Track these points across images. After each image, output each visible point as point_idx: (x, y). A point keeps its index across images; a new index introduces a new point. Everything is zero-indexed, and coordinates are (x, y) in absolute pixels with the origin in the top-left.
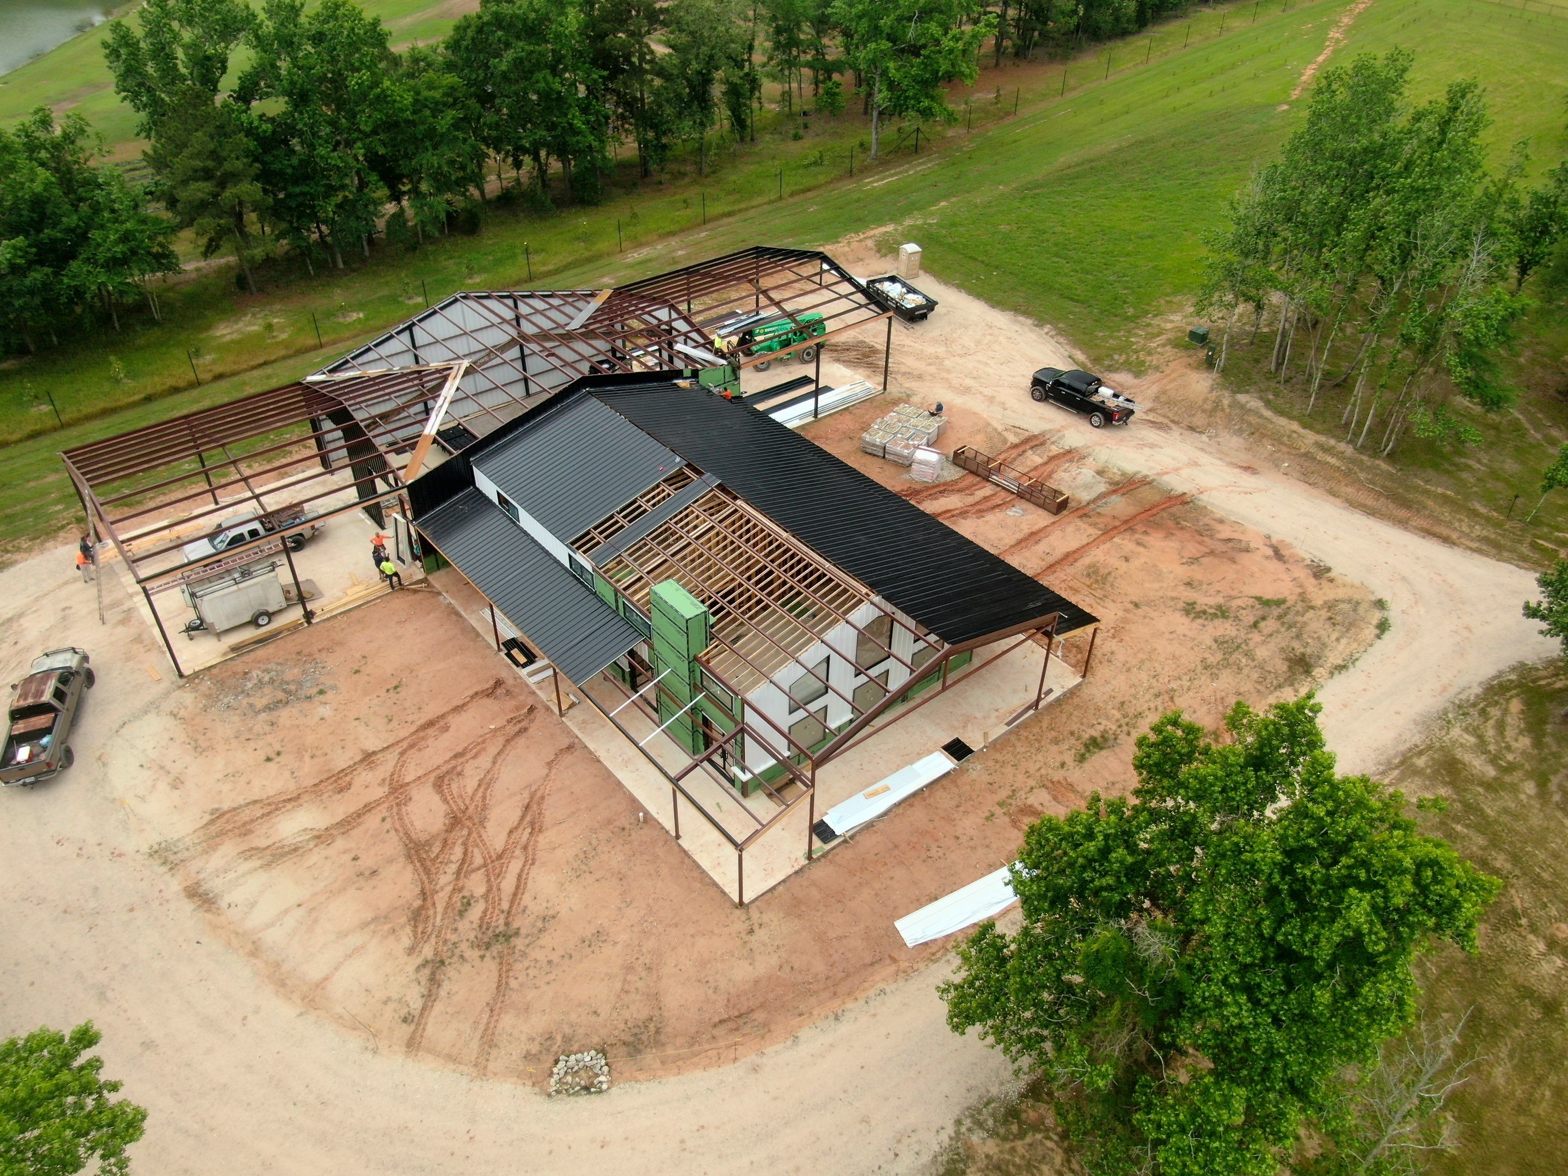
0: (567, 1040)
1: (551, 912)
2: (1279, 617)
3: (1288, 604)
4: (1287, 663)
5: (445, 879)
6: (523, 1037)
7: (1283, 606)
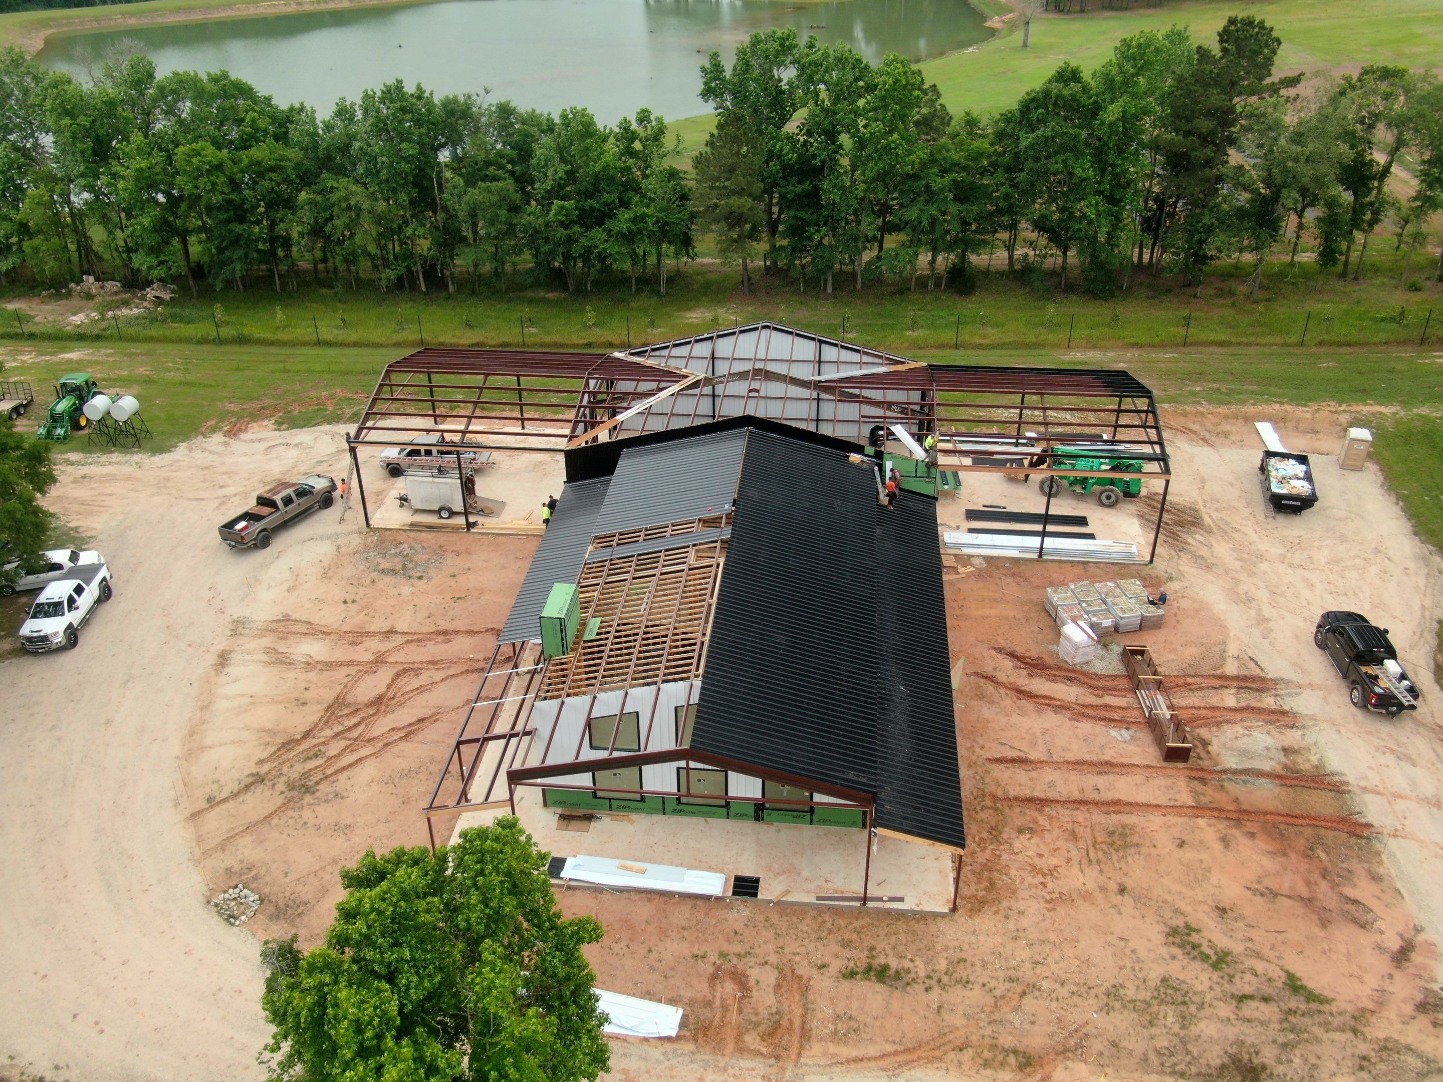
0: (255, 878)
1: (345, 794)
2: (1291, 1012)
3: (1326, 1008)
4: (1226, 1060)
5: (328, 733)
6: (240, 857)
7: (1314, 1006)
